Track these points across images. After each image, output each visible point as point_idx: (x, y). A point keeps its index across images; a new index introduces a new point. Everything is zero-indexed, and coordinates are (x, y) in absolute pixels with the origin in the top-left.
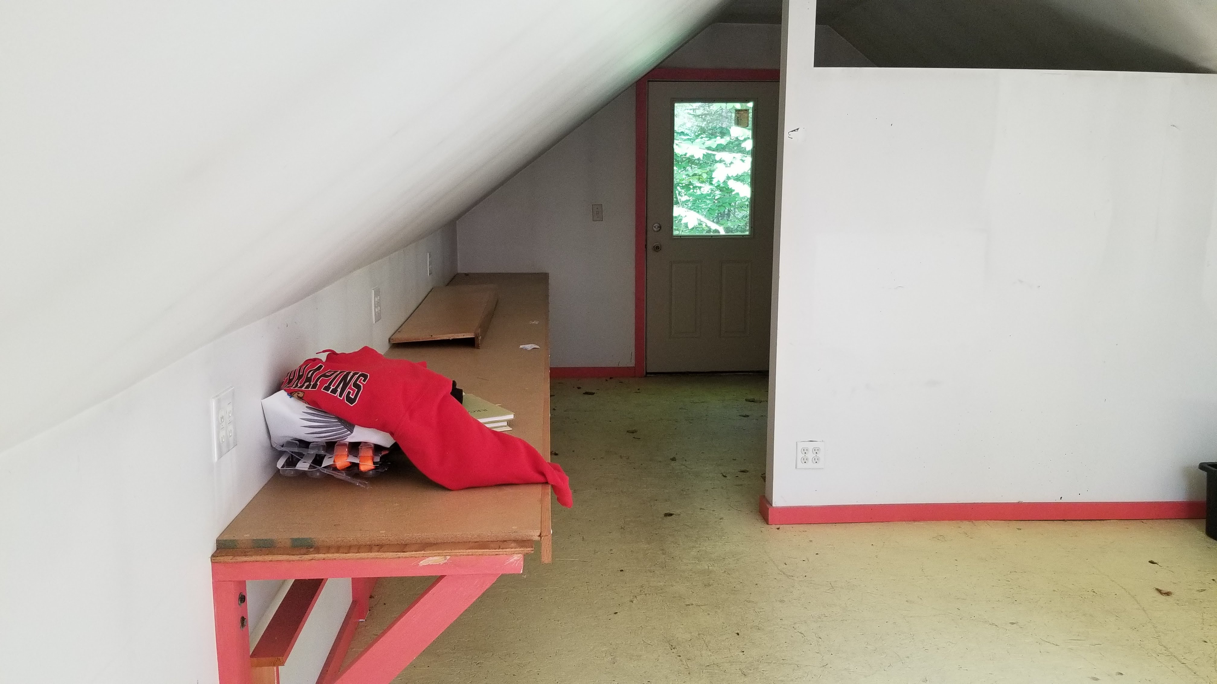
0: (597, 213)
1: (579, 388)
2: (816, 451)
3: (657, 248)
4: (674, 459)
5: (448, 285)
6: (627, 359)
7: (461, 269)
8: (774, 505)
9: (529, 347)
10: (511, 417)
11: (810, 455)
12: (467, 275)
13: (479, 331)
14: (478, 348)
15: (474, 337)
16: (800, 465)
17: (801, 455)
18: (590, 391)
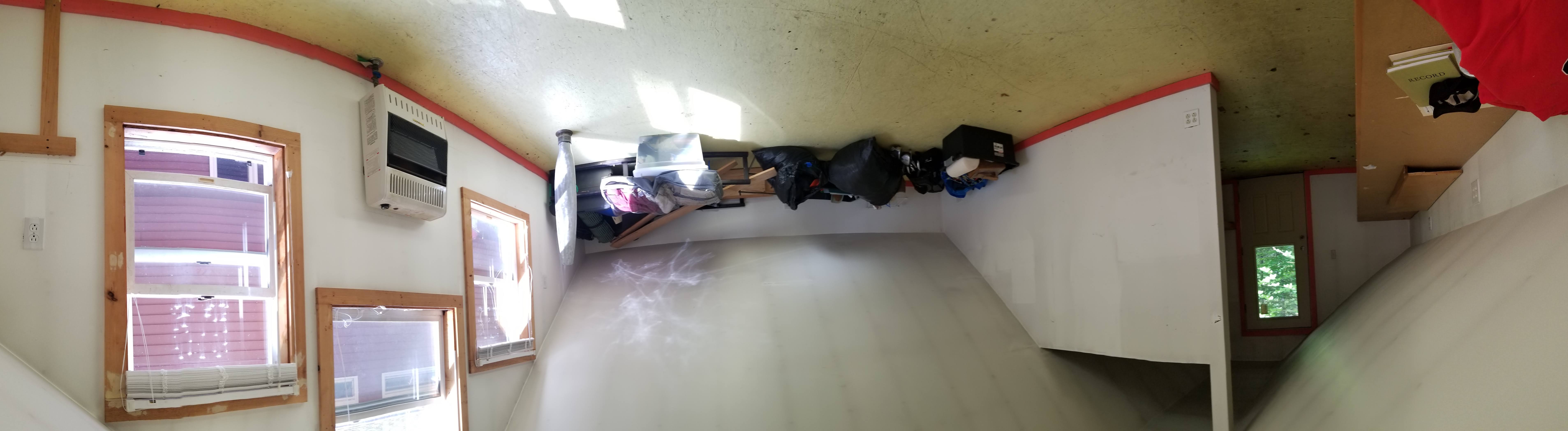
0: (1334, 255)
1: (1338, 161)
2: (1188, 122)
3: (1302, 237)
4: (1278, 116)
5: (1418, 211)
6: (1315, 180)
7: (1408, 222)
8: (1209, 85)
9: (1370, 167)
10: (1390, 71)
11: (1191, 118)
12: (1404, 219)
13: (1405, 177)
14: (1405, 166)
15: (1409, 173)
16: (1196, 111)
17: (1197, 117)
18: (1333, 160)
